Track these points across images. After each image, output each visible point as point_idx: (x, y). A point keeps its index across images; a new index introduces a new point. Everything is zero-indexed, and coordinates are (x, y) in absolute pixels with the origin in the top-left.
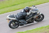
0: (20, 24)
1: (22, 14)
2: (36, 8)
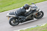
0: (20, 20)
2: (35, 5)
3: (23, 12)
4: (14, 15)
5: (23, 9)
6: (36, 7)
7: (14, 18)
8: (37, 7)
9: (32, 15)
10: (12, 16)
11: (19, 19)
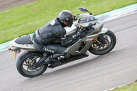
1: (52, 31)
3: (58, 34)
4: (31, 43)
5: (56, 25)
10: (25, 46)
11: (45, 55)
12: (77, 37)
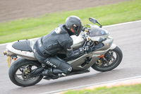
1: (56, 41)
2: (101, 27)
6: (105, 34)
7: (26, 60)
8: (107, 32)
9: (88, 58)
12: (85, 51)
